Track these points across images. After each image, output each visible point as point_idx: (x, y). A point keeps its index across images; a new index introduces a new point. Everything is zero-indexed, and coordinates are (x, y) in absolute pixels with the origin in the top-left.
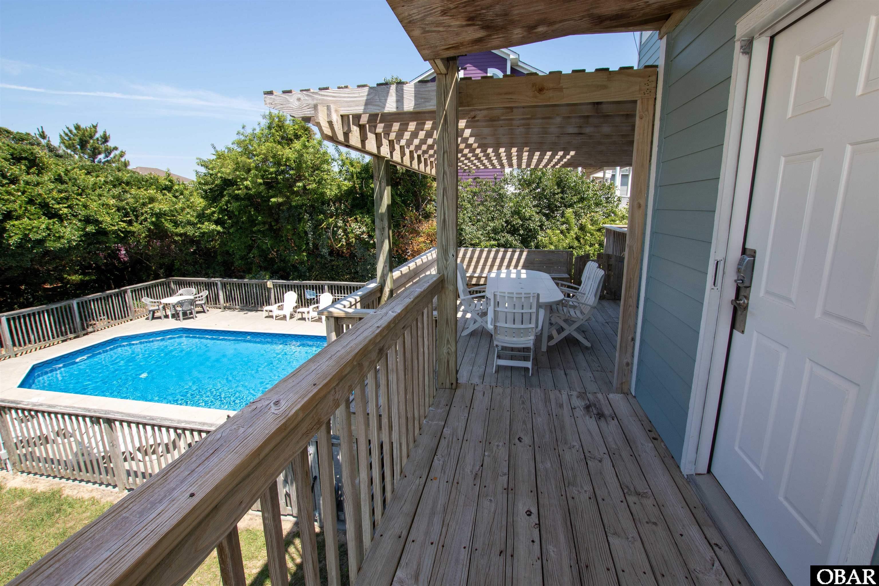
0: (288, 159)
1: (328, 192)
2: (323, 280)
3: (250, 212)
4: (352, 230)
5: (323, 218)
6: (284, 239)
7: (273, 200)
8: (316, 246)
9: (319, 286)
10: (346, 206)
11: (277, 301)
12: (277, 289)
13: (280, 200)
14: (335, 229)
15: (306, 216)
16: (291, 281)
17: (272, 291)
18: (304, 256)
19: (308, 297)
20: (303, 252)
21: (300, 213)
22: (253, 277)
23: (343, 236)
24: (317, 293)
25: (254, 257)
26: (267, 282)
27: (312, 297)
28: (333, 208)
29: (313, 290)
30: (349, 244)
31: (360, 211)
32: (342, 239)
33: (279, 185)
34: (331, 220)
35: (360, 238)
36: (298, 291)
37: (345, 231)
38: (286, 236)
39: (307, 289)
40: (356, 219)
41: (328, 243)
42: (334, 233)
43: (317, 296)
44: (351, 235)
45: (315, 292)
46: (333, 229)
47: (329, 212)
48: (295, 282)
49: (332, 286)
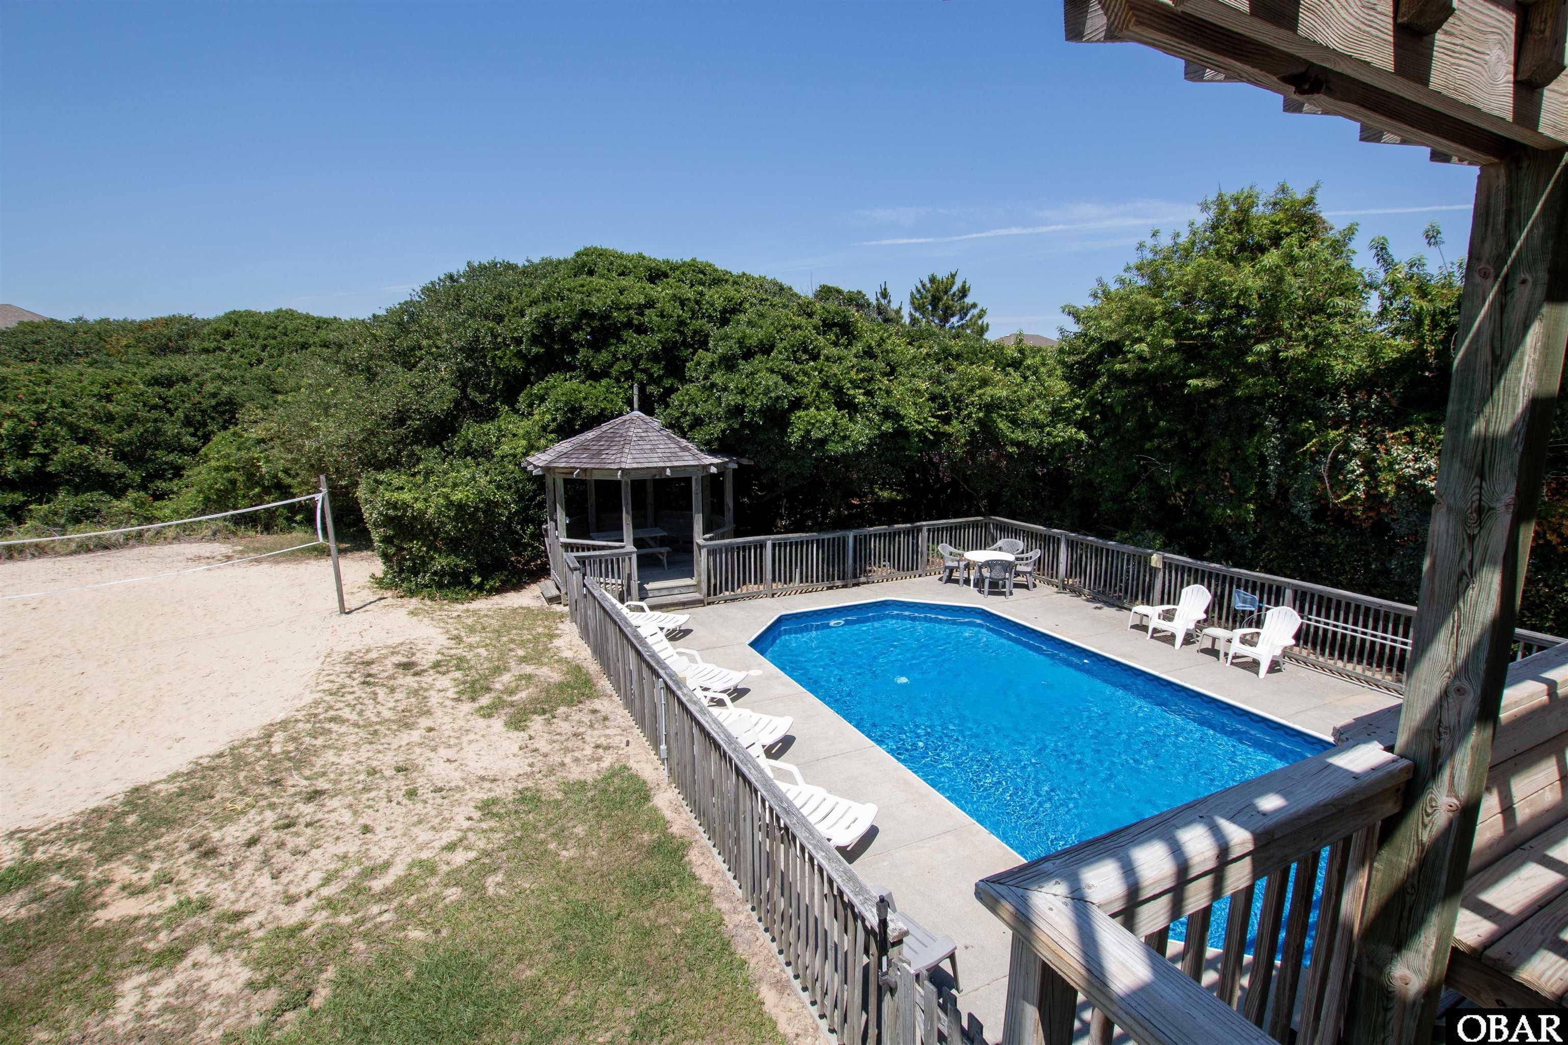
0: (1244, 292)
1: (1338, 366)
2: (1286, 576)
3: (1145, 408)
4: (1391, 464)
5: (1313, 428)
6: (1208, 468)
7: (1193, 382)
8: (1283, 491)
9: (1270, 587)
10: (1384, 400)
11: (1166, 597)
12: (1170, 572)
13: (1210, 383)
14: (1341, 456)
15: (1270, 422)
16: (1205, 563)
17: (1161, 574)
18: (1248, 512)
19: (1238, 605)
20: (1248, 501)
21: (1258, 414)
22: (1130, 538)
23: (1362, 475)
24: (1261, 601)
25: (1137, 499)
26: (1151, 555)
27: (1249, 608)
28: (1344, 405)
29: (1253, 593)
30: (1374, 498)
31: (1428, 415)
32: (1356, 482)
33: (1213, 352)
34: (1332, 434)
35: (1413, 485)
36: (1217, 585)
37: (1369, 465)
38: (1215, 461)
39: (1238, 587)
40: (1410, 435)
41: (1314, 489)
42: (1337, 467)
43: (1260, 609)
44: (1384, 476)
45: (1257, 597)
46: (1334, 458)
47: (1331, 414)
48: (1213, 565)
49: (1304, 594)
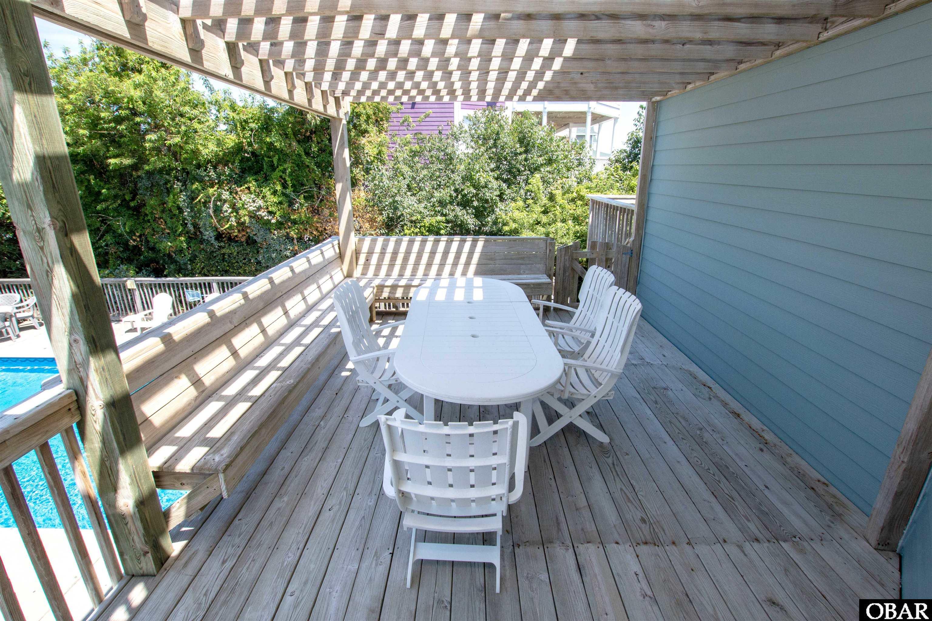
0: (131, 99)
1: (204, 152)
2: (213, 276)
3: (89, 181)
4: (243, 205)
5: (200, 188)
6: (149, 218)
7: (112, 161)
8: (196, 226)
9: (205, 284)
10: (232, 170)
11: (146, 306)
12: (143, 290)
13: (127, 161)
14: (219, 203)
15: (178, 186)
16: (163, 279)
17: (137, 293)
18: (182, 242)
19: (190, 299)
20: (180, 235)
21: (168, 181)
22: (111, 273)
23: (232, 212)
24: (202, 293)
25: (107, 245)
26: (126, 281)
27: (197, 299)
28: (212, 173)
29: (196, 289)
30: (241, 224)
31: (254, 177)
32: (230, 217)
33: (122, 140)
34: (211, 191)
35: (255, 215)
36: (175, 291)
37: (234, 207)
38: (152, 213)
39: (187, 288)
40: (249, 188)
41: (211, 223)
42: (218, 210)
43: (203, 298)
44: (242, 212)
45: (199, 292)
46: (215, 205)
47: (207, 179)
48: (168, 279)
49: (223, 283)
